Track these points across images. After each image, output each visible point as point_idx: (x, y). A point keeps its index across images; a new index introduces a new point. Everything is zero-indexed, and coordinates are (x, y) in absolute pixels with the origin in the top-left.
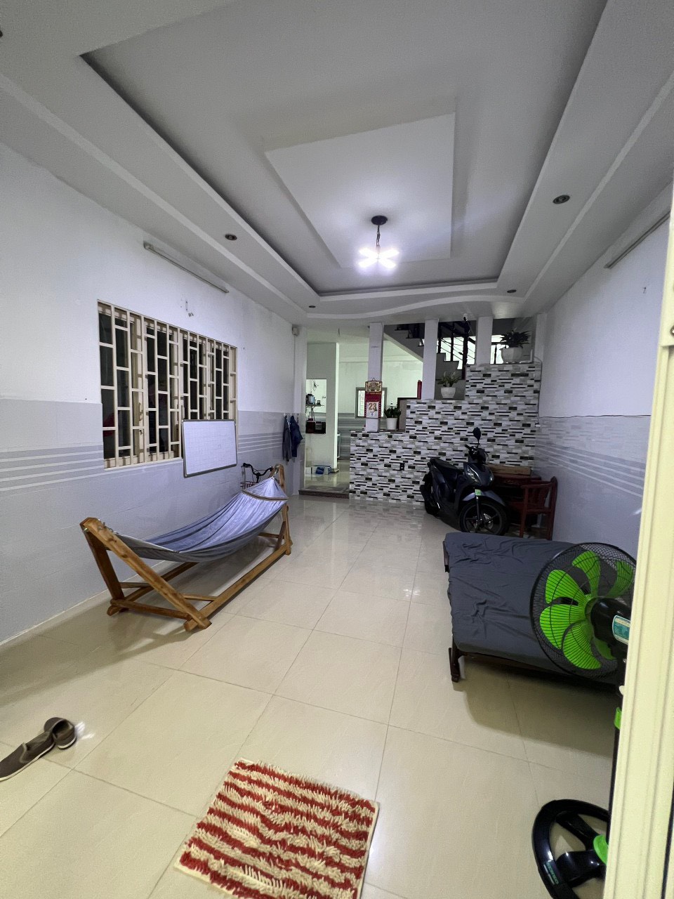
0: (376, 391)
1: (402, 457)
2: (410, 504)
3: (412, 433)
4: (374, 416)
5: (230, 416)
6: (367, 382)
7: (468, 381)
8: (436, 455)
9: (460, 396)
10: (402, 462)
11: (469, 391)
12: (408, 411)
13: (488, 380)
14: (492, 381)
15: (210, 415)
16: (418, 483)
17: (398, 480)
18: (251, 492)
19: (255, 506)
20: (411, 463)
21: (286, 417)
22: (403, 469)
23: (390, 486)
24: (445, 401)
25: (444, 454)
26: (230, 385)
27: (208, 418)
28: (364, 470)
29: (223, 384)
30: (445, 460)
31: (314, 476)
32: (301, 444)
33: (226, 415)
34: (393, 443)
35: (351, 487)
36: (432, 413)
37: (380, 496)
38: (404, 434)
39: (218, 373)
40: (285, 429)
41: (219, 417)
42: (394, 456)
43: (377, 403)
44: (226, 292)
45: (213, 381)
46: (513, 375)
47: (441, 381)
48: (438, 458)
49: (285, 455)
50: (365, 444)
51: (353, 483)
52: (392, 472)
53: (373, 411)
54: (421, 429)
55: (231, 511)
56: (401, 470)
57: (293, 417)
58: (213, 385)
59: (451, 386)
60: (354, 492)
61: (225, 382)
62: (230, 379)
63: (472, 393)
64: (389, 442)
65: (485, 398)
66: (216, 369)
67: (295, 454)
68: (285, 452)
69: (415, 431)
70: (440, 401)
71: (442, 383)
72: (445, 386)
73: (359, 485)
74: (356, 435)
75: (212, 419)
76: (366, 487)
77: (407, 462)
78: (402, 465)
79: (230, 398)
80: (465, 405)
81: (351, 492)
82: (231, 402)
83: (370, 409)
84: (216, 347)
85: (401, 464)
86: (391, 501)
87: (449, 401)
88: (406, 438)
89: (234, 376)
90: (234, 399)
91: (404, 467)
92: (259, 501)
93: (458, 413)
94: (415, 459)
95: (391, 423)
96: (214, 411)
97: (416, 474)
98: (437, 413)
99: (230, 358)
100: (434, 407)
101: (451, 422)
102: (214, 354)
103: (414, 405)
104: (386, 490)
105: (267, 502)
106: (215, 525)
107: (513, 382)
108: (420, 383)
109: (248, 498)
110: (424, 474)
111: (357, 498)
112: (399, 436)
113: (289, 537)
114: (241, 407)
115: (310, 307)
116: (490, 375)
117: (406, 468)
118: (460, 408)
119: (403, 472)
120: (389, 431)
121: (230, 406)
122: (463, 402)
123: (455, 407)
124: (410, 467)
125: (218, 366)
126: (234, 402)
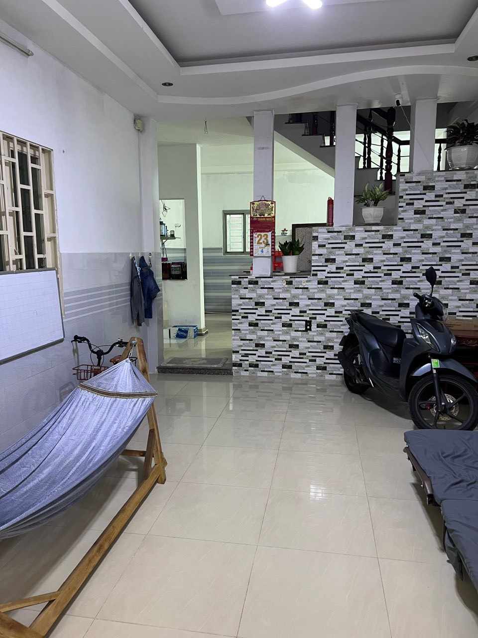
0: (266, 215)
1: (308, 312)
2: (322, 379)
3: (321, 276)
4: (264, 254)
5: (49, 263)
6: (253, 203)
7: (401, 197)
8: (356, 306)
9: (389, 220)
10: (308, 319)
11: (403, 211)
12: (315, 244)
13: (430, 195)
14: (436, 196)
15: (15, 262)
16: (332, 347)
17: (303, 345)
18: (95, 386)
19: (102, 410)
20: (320, 319)
21: (133, 259)
22: (310, 329)
23: (291, 354)
24: (368, 228)
25: (369, 305)
26: (45, 212)
27: (13, 267)
28: (253, 332)
29: (34, 211)
30: (370, 314)
31: (174, 341)
32: (157, 298)
33: (41, 261)
34: (294, 291)
35: (235, 358)
36: (350, 246)
37: (278, 369)
38: (310, 278)
39: (25, 192)
40: (133, 277)
41: (30, 266)
42: (296, 311)
43: (269, 234)
44: (27, 54)
45: (17, 206)
46: (466, 186)
47: (361, 199)
48: (360, 311)
49: (135, 317)
50: (253, 295)
51: (238, 352)
52: (294, 334)
53: (263, 245)
54: (334, 270)
55: (65, 421)
56: (307, 330)
57: (143, 257)
58: (17, 213)
59: (376, 204)
60: (240, 365)
61: (37, 207)
62: (45, 202)
63: (408, 214)
64: (287, 291)
65: (427, 222)
66: (20, 186)
67: (149, 314)
68: (135, 312)
69: (326, 274)
70: (361, 228)
71: (364, 200)
72: (367, 205)
73: (247, 355)
74: (239, 283)
75: (20, 269)
76: (256, 358)
77: (315, 318)
78: (308, 323)
79: (47, 233)
80: (398, 233)
81: (235, 365)
82: (49, 239)
83: (259, 243)
84: (17, 148)
85: (306, 321)
86: (293, 375)
87: (374, 228)
88: (312, 284)
89: (50, 196)
90: (52, 235)
91: (310, 326)
92: (108, 400)
93: (388, 245)
94: (327, 313)
95: (290, 263)
96: (23, 256)
97: (328, 335)
98: (357, 245)
99: (42, 167)
100: (353, 237)
101: (378, 257)
102: (16, 161)
103: (323, 235)
104: (286, 360)
105: (123, 400)
106: (41, 449)
107: (467, 196)
108: (330, 202)
109: (90, 395)
110: (341, 336)
111: (244, 373)
112: (302, 282)
113: (161, 453)
114: (64, 248)
115: (165, 84)
116: (433, 188)
117: (314, 326)
118: (391, 237)
119: (310, 333)
120: (286, 274)
121: (48, 246)
122: (395, 228)
123: (384, 237)
124: (319, 326)
125: (24, 181)
126: (53, 239)
